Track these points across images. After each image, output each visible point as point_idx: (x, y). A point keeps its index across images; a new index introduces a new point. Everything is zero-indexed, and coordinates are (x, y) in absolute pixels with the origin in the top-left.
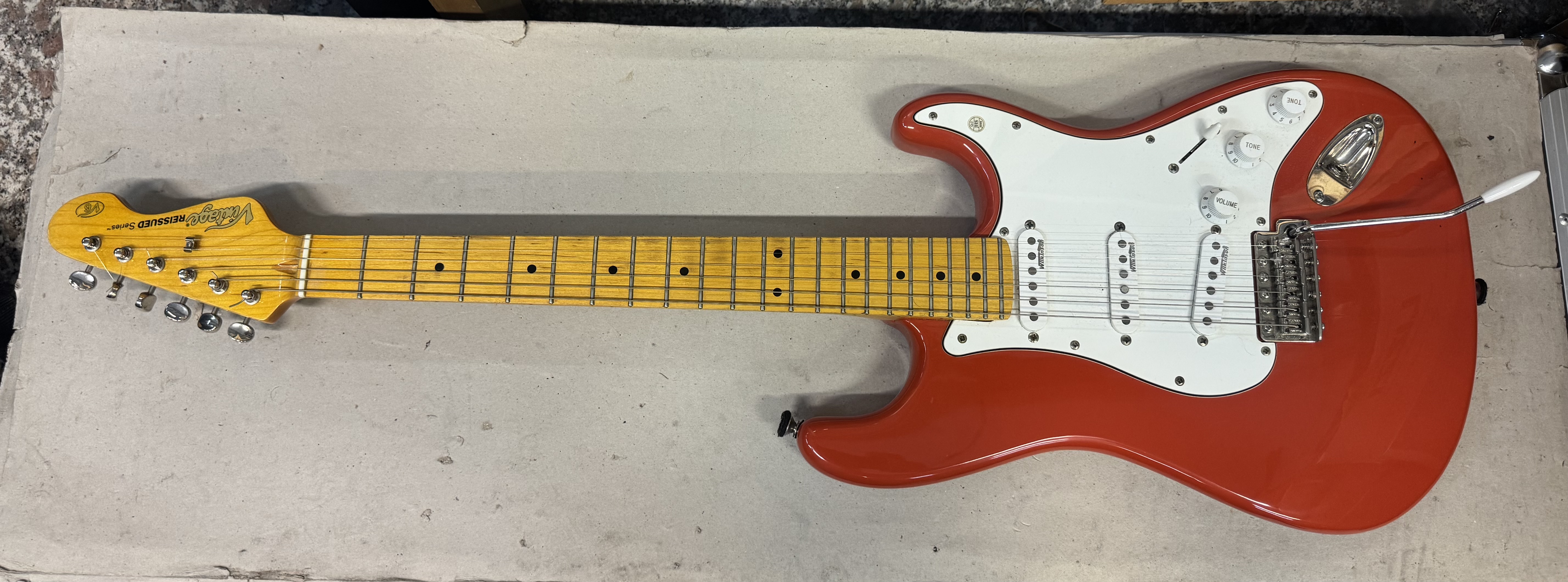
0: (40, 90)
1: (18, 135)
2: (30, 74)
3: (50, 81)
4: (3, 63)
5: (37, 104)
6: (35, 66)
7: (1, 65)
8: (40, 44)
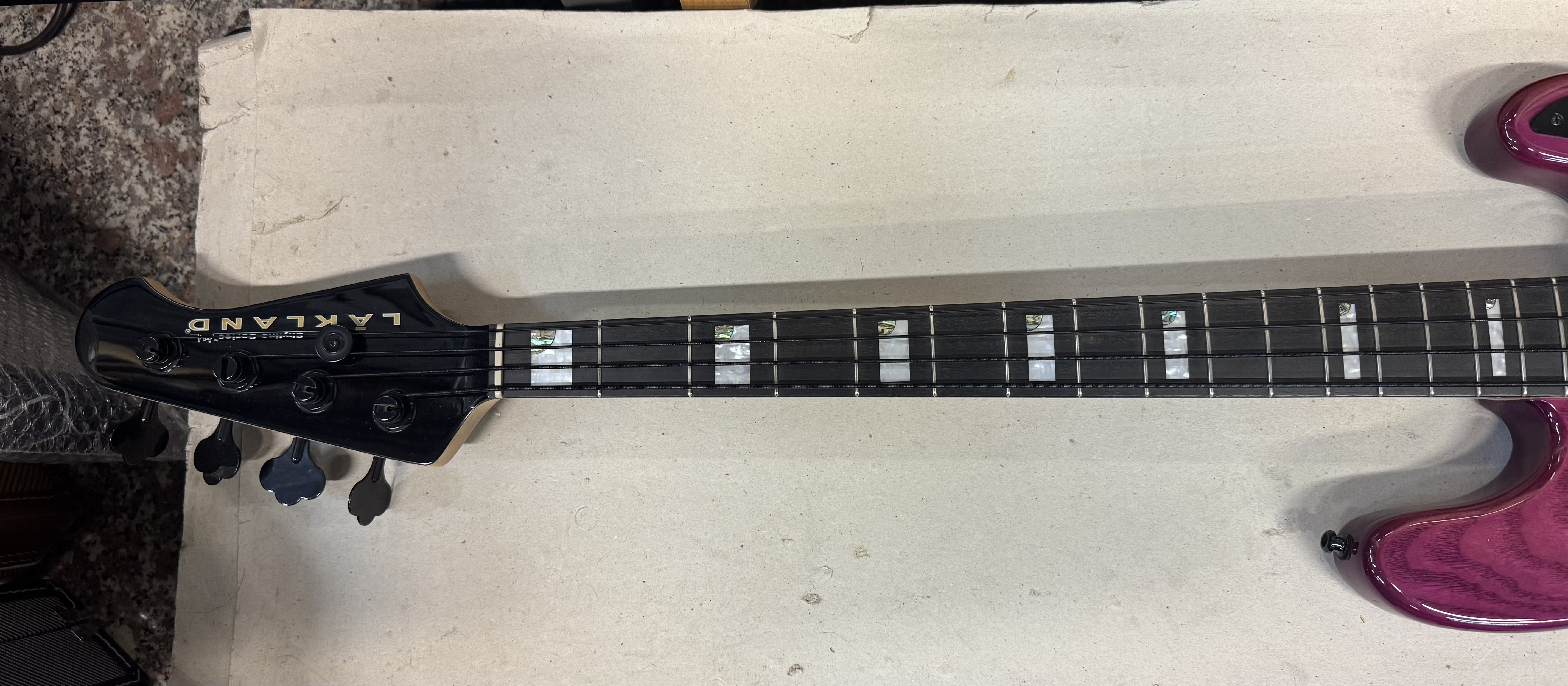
0: (158, 166)
1: (137, 225)
2: (144, 147)
3: (170, 154)
4: (108, 135)
5: (157, 184)
6: (150, 137)
7: (106, 137)
8: (152, 108)
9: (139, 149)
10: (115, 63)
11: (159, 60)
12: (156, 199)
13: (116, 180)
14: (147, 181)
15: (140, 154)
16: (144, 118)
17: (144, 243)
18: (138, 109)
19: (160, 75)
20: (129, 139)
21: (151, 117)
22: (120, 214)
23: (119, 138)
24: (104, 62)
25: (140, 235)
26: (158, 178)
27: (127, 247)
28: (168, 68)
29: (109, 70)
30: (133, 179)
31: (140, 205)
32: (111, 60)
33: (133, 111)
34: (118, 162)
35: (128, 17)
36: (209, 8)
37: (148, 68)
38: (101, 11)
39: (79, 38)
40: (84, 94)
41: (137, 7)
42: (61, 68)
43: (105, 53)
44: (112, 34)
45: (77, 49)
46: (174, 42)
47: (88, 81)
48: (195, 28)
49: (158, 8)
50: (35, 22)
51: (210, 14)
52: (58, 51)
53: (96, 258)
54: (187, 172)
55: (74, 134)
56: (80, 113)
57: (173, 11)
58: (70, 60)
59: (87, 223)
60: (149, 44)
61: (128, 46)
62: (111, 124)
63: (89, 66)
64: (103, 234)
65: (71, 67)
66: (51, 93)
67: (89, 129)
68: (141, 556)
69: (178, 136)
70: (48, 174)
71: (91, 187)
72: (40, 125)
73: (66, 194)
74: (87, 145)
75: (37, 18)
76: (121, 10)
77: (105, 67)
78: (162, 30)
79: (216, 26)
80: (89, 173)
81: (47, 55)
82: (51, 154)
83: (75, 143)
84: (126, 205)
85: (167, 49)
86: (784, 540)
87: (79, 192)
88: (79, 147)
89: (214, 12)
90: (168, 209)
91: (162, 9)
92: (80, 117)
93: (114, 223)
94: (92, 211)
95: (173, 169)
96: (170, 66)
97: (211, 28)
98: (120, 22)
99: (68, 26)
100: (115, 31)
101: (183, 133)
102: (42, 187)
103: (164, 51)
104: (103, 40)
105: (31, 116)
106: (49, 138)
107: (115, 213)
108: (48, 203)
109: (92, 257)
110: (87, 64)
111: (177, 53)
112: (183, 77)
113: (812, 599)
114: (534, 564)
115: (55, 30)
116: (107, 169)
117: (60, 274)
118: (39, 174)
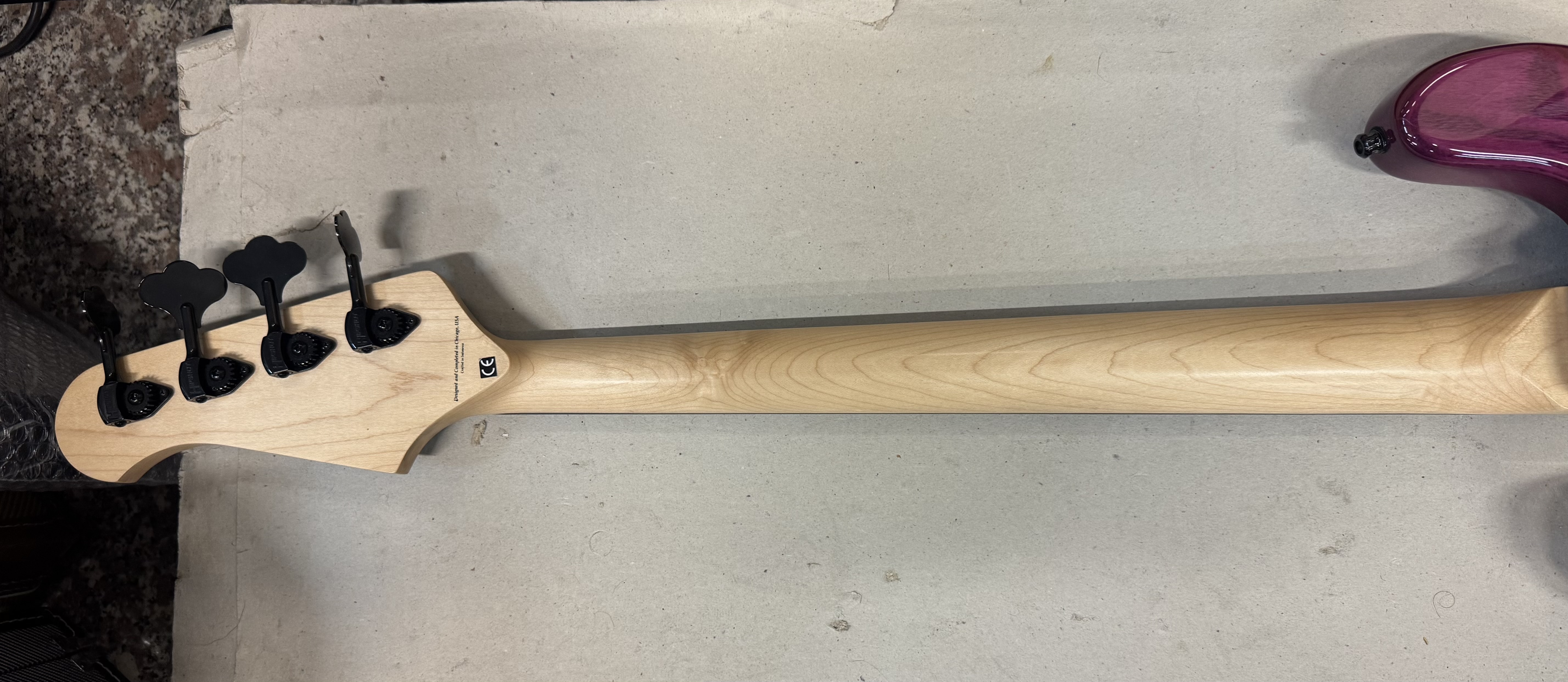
0: (144, 176)
1: (125, 238)
2: (128, 155)
3: (156, 163)
4: (91, 144)
5: (143, 195)
6: (134, 145)
7: (89, 146)
8: (135, 114)
9: (124, 157)
10: (95, 67)
11: (141, 64)
12: (143, 210)
13: (101, 190)
14: (134, 191)
15: (125, 163)
16: (128, 125)
17: (132, 257)
18: (121, 115)
19: (143, 79)
20: (112, 148)
21: (134, 123)
22: (107, 227)
23: (102, 147)
24: (83, 66)
25: (129, 248)
26: (144, 188)
27: (115, 261)
28: (150, 72)
29: (89, 75)
30: (119, 189)
31: (126, 216)
32: (92, 64)
33: (116, 118)
34: (102, 172)
35: (108, 18)
36: (191, 7)
37: (129, 72)
38: (79, 12)
39: (57, 42)
40: (65, 101)
41: (116, 7)
42: (39, 73)
43: (84, 57)
44: (91, 37)
45: (55, 54)
46: (156, 44)
47: (68, 87)
48: (178, 28)
49: (139, 7)
50: (11, 25)
51: (192, 14)
52: (36, 56)
53: (83, 274)
54: (174, 181)
55: (55, 143)
56: (62, 121)
57: (154, 11)
58: (49, 65)
59: (73, 237)
60: (130, 46)
61: (108, 49)
62: (94, 132)
63: (68, 71)
64: (90, 247)
65: (50, 72)
66: (31, 101)
67: (71, 138)
68: (141, 581)
69: (164, 143)
70: (30, 186)
71: (75, 198)
72: (20, 135)
73: (50, 206)
74: (69, 155)
75: (12, 21)
76: (100, 11)
77: (85, 72)
78: (143, 31)
79: (200, 25)
80: (73, 185)
81: (24, 60)
82: (32, 164)
83: (57, 153)
84: (112, 217)
85: (149, 52)
86: (809, 564)
87: (63, 204)
88: (61, 156)
89: (197, 11)
90: (156, 221)
91: (142, 9)
92: (61, 125)
93: (101, 236)
94: (77, 224)
95: (160, 178)
96: (152, 70)
97: (194, 28)
98: (99, 24)
99: (45, 29)
100: (94, 33)
101: (169, 140)
102: (25, 200)
103: (146, 54)
104: (82, 43)
105: (10, 125)
106: (30, 148)
107: (102, 226)
108: (31, 217)
109: (78, 273)
110: (67, 69)
111: (160, 55)
112: (167, 81)
113: (841, 626)
114: (547, 592)
115: (31, 33)
116: (91, 179)
117: (47, 290)
118: (22, 185)
